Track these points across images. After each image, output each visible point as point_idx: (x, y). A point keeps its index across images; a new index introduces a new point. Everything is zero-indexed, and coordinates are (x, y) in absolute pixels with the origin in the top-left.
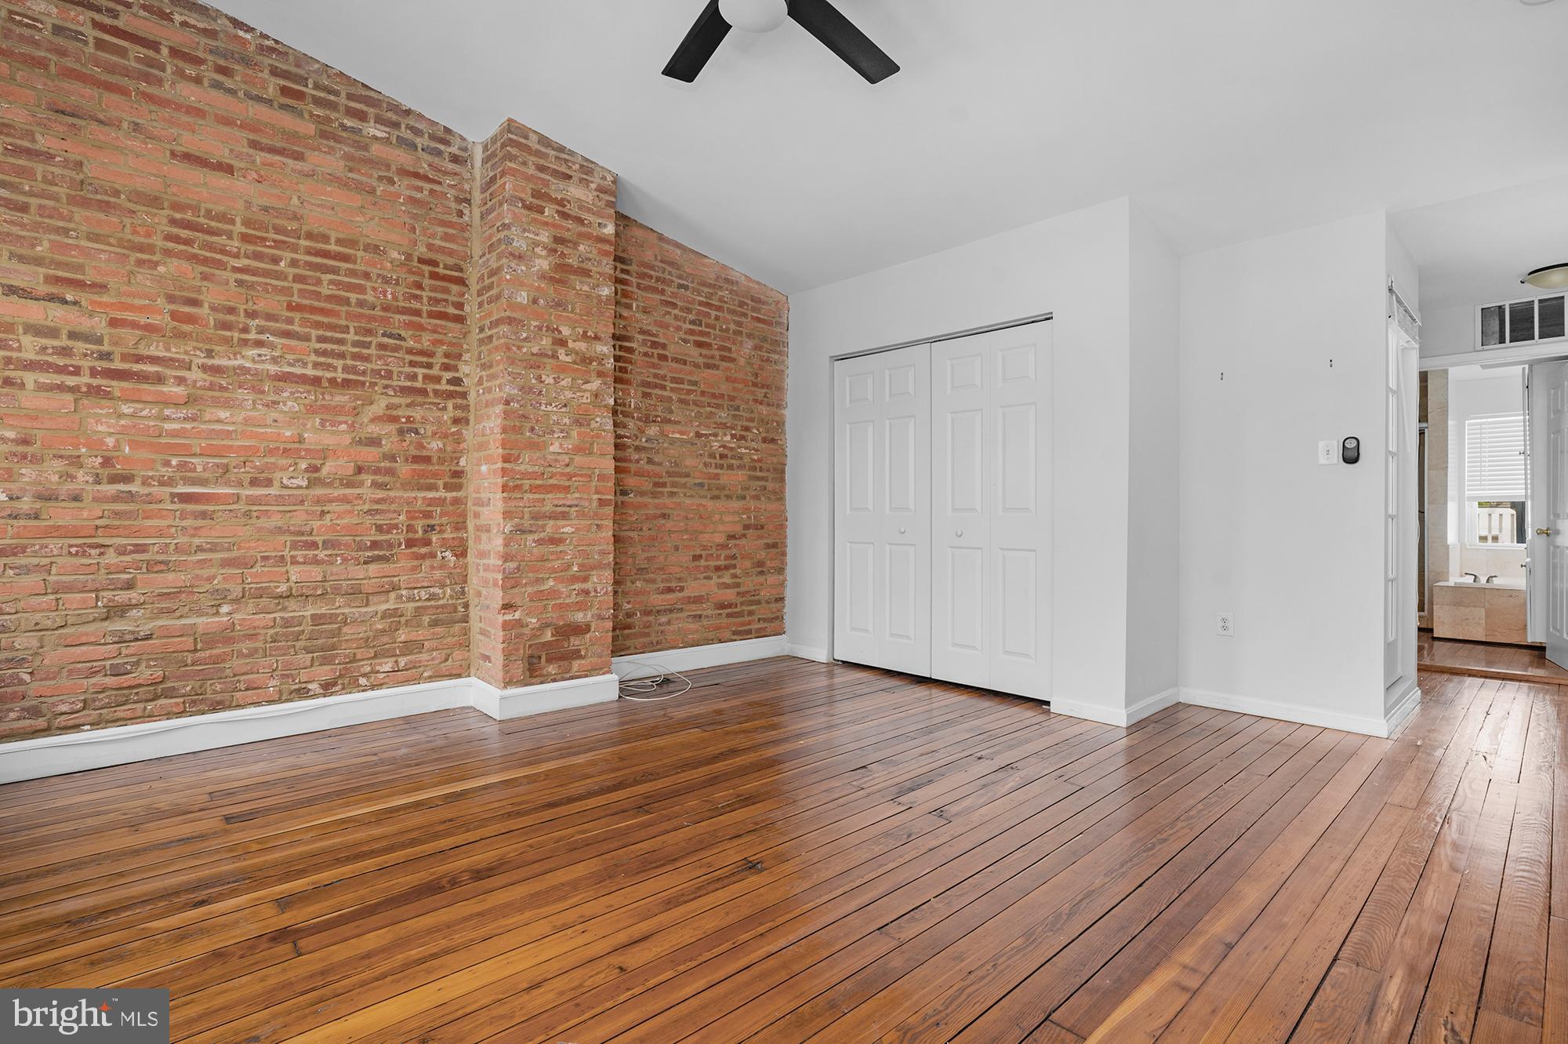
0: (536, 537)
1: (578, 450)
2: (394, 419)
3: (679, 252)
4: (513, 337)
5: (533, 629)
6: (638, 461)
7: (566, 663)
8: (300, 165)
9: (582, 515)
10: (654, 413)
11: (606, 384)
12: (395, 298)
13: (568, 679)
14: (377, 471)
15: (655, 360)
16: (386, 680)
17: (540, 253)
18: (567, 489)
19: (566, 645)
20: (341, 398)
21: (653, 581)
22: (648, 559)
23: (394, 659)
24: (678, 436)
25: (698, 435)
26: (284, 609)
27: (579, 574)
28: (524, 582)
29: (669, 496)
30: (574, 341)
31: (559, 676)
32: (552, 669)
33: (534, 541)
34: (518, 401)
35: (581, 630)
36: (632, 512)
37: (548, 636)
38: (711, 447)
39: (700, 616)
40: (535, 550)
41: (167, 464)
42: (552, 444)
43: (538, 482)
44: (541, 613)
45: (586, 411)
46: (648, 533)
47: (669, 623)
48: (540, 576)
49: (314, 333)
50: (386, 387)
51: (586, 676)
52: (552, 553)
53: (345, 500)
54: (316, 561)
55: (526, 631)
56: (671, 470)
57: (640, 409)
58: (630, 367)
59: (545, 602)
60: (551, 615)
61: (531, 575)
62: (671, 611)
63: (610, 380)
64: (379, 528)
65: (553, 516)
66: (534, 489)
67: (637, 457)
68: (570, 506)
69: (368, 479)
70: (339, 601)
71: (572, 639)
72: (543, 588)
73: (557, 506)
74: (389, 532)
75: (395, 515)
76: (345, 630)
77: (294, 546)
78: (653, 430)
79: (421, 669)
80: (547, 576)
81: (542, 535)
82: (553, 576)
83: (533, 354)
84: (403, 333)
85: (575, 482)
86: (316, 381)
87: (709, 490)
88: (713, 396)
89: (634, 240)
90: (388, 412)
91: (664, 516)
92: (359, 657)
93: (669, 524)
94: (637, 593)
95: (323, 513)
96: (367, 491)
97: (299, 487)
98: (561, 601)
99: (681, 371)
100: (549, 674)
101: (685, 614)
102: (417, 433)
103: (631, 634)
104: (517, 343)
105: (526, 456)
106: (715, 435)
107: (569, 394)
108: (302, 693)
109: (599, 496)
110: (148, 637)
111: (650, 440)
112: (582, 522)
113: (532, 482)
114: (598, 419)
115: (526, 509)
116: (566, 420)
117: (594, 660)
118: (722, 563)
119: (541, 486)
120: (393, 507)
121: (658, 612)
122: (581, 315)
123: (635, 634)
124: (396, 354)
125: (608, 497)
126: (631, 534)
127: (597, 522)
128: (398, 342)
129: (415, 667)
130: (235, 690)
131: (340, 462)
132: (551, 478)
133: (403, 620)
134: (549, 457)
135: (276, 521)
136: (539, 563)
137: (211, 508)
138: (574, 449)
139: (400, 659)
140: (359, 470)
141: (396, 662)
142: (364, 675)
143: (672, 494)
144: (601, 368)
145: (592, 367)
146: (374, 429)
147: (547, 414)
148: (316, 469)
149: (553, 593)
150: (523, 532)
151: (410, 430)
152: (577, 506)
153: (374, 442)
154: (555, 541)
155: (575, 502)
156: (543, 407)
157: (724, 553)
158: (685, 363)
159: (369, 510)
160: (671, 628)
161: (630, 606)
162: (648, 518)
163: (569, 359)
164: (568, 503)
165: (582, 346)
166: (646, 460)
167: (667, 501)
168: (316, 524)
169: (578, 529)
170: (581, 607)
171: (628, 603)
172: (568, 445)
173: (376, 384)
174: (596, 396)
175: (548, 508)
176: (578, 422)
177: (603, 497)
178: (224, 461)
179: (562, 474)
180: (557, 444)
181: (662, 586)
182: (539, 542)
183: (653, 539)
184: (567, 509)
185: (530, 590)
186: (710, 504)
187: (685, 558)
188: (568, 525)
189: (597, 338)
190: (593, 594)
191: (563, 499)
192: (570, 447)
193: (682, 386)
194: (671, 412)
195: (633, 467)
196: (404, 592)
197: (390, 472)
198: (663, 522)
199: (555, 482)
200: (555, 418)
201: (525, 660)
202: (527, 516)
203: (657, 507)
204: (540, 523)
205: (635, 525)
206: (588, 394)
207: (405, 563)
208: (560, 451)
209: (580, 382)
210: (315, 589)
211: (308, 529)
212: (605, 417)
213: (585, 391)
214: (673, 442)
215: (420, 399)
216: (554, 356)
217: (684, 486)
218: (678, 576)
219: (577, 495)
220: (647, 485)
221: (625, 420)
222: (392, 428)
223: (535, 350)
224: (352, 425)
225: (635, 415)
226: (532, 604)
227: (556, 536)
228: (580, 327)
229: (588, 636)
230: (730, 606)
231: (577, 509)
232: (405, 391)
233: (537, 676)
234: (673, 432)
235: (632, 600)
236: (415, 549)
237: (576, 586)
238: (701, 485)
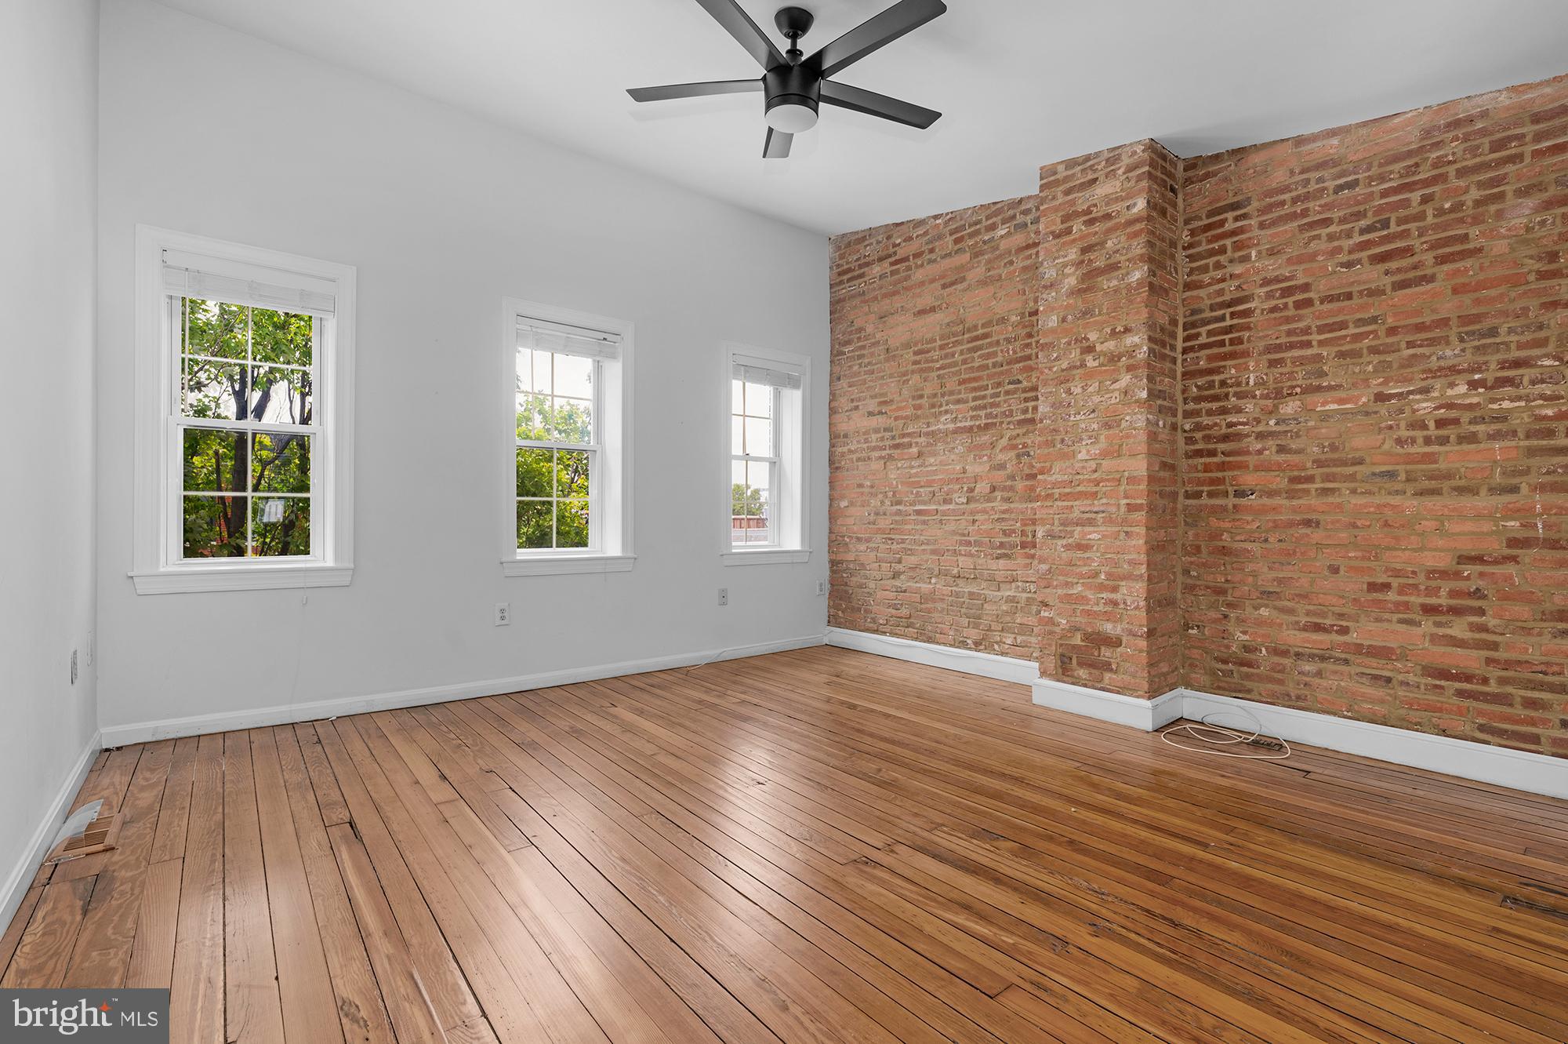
0: (1064, 542)
1: (1105, 454)
2: (1014, 447)
3: (1335, 141)
4: (1045, 361)
5: (1063, 630)
6: (1260, 452)
7: (1096, 672)
8: (965, 285)
9: (1110, 521)
10: (1289, 384)
11: (1136, 377)
12: (1015, 352)
13: (1099, 690)
14: (1004, 489)
15: (1291, 312)
16: (1009, 651)
17: (1069, 272)
18: (1094, 495)
19: (1096, 654)
20: (985, 438)
21: (1291, 611)
22: (1280, 581)
23: (1014, 636)
24: (1334, 406)
25: (1381, 398)
26: (957, 585)
27: (1108, 582)
28: (1055, 583)
29: (1318, 495)
30: (1102, 343)
31: (1090, 683)
32: (1082, 673)
33: (1063, 546)
34: (1050, 418)
35: (1115, 642)
36: (1250, 518)
37: (1077, 640)
38: (1414, 411)
39: (1389, 680)
40: (1064, 555)
41: (912, 493)
42: (1080, 452)
43: (1067, 490)
44: (1071, 616)
45: (1115, 412)
46: (1278, 545)
47: (1319, 674)
48: (1069, 580)
49: (971, 396)
50: (1009, 423)
51: (1118, 693)
52: (1080, 559)
53: (984, 511)
54: (970, 555)
55: (1057, 629)
56: (1323, 457)
57: (1264, 383)
58: (1246, 334)
59: (1075, 606)
60: (1080, 620)
61: (1061, 578)
62: (1323, 659)
63: (1143, 372)
64: (1004, 532)
65: (1079, 523)
66: (1064, 497)
67: (1259, 446)
68: (1096, 512)
69: (998, 494)
70: (984, 585)
71: (1103, 648)
72: (1071, 592)
73: (1084, 513)
74: (1010, 536)
75: (1013, 523)
76: (985, 606)
77: (961, 543)
78: (1290, 408)
79: (1031, 649)
80: (1075, 580)
81: (1070, 540)
82: (1081, 581)
83: (1063, 370)
84: (1020, 378)
85: (1103, 488)
86: (970, 429)
87: (1408, 480)
88: (1420, 328)
89: (1251, 171)
90: (1010, 443)
91: (1308, 523)
92: (993, 628)
93: (1317, 535)
94: (1260, 622)
95: (974, 521)
96: (998, 505)
97: (963, 503)
98: (1089, 607)
99: (1340, 311)
100: (1079, 678)
101: (1354, 670)
102: (1029, 456)
103: (1253, 674)
104: (1048, 365)
105: (1057, 466)
106: (1425, 391)
107: (1096, 399)
108: (963, 645)
109: (1128, 501)
110: (905, 591)
111: (1284, 421)
112: (1109, 529)
113: (1062, 490)
114: (1127, 418)
115: (1056, 516)
116: (1095, 426)
117: (1127, 678)
118: (1443, 600)
119: (1068, 494)
120: (1013, 516)
121: (1297, 654)
122: (1108, 314)
123: (1258, 675)
124: (1015, 396)
125: (1139, 501)
126: (1249, 546)
127: (1125, 529)
128: (1016, 386)
129: (1026, 646)
130: (936, 632)
131: (983, 484)
132: (1078, 485)
133: (1019, 606)
134: (1078, 465)
135: (951, 527)
136: (1069, 568)
137: (927, 518)
138: (1100, 454)
139: (1018, 637)
140: (993, 489)
141: (1015, 638)
142: (997, 643)
143: (1325, 492)
144: (1131, 361)
145: (1120, 364)
146: (1001, 457)
147: (1076, 424)
148: (971, 490)
149: (1081, 599)
150: (1054, 537)
151: (1024, 454)
152: (1103, 512)
153: (1002, 466)
154: (1081, 547)
155: (1102, 509)
156: (1072, 418)
157: (1446, 587)
158: (1349, 296)
159: (998, 519)
160: (1324, 683)
161: (1247, 637)
162: (1276, 526)
163: (1096, 363)
164: (1095, 509)
165: (1111, 345)
166: (1274, 449)
167: (1313, 501)
168: (971, 528)
169: (1104, 536)
170: (1108, 617)
171: (1245, 633)
172: (1095, 450)
173: (1003, 422)
174: (1126, 393)
175: (1076, 514)
176: (1107, 426)
177: (1133, 501)
178: (932, 489)
179: (1089, 481)
180: (1084, 452)
181: (1303, 620)
182: (1068, 547)
183: (1291, 554)
184: (1093, 516)
185: (1060, 591)
186: (1410, 505)
187: (1353, 585)
188: (1095, 532)
189: (1127, 330)
190: (1122, 606)
191: (1090, 505)
192: (1098, 452)
193: (1343, 332)
194: (1322, 374)
195: (1252, 460)
196: (1020, 584)
197: (1011, 488)
198: (1308, 531)
199: (1084, 489)
200: (1083, 426)
201: (1057, 657)
202: (1056, 522)
203: (1294, 510)
204: (1069, 529)
205: (1256, 535)
206: (1117, 394)
207: (1021, 561)
208: (1087, 458)
209: (1109, 383)
210: (970, 574)
211: (966, 532)
212: (1135, 414)
213: (1113, 391)
214: (1326, 417)
215: (1031, 427)
216: (1083, 365)
217: (1352, 478)
218: (1337, 610)
219: (1104, 501)
220: (1281, 482)
221: (1241, 403)
222: (1012, 454)
223: (1064, 366)
224: (990, 457)
225: (1258, 393)
226: (1062, 605)
227: (1083, 542)
228: (1108, 326)
229: (1119, 650)
230: (1468, 678)
231: (1103, 515)
232: (1021, 423)
233: (1068, 676)
234: (1323, 404)
235: (1251, 630)
236: (1027, 550)
237: (1104, 595)
238: (1391, 475)
